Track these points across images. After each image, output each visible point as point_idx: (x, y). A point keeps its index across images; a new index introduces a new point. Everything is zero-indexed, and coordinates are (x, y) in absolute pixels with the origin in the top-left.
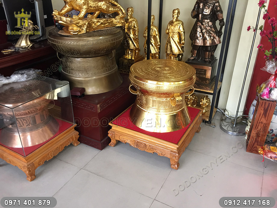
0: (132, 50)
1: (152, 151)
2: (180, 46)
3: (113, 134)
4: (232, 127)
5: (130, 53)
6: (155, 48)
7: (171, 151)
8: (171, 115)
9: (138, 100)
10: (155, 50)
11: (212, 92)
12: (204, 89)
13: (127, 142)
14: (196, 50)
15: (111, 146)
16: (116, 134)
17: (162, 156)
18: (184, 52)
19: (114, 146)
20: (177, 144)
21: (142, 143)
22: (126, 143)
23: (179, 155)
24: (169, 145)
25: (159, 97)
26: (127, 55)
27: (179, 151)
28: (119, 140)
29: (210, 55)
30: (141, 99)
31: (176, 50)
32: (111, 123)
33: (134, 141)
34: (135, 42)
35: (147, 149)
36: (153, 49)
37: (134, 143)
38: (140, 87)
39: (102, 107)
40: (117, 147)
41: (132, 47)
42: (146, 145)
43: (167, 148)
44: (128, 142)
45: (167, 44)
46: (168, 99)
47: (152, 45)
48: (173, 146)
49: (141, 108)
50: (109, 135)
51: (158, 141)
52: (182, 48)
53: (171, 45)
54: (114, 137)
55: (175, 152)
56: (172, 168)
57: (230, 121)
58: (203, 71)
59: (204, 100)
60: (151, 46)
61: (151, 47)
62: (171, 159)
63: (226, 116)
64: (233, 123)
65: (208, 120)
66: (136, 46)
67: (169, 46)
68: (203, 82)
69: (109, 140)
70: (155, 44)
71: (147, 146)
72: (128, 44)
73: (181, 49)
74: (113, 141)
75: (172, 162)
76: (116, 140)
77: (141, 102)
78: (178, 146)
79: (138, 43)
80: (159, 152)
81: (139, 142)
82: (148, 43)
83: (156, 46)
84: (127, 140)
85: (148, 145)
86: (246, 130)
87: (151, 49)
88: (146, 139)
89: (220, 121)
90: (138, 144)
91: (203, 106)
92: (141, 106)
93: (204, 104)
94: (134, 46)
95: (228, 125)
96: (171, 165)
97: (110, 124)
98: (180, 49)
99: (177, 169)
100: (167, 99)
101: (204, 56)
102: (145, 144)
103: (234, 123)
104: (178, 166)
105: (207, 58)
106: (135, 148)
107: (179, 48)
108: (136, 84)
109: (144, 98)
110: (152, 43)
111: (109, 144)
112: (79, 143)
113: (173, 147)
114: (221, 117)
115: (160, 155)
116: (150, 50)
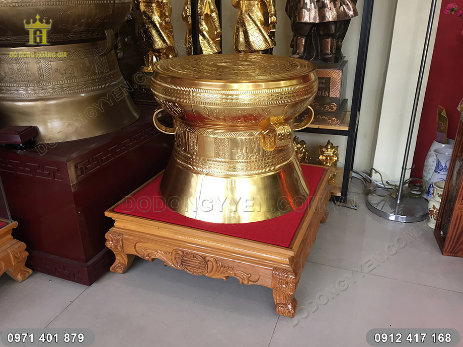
0: (158, 51)
1: (222, 273)
2: (266, 31)
3: (118, 241)
4: (393, 206)
5: (155, 59)
6: (211, 42)
7: (275, 269)
8: (264, 177)
9: (178, 146)
10: (212, 48)
11: (346, 128)
12: (328, 124)
13: (157, 257)
14: (302, 35)
15: (115, 272)
16: (127, 240)
17: (251, 285)
18: (275, 45)
19: (124, 273)
20: (288, 246)
21: (195, 256)
22: (153, 259)
23: (296, 276)
24: (267, 253)
25: (233, 128)
26: (149, 66)
27: (295, 266)
28: (135, 253)
29: (335, 44)
30: (185, 144)
31: (258, 40)
32: (113, 211)
33: (174, 253)
34: (165, 33)
35: (209, 270)
36: (207, 44)
37: (173, 258)
38: (180, 105)
39: (81, 169)
40: (133, 274)
41: (159, 44)
42: (207, 259)
43: (261, 261)
44: (159, 255)
45: (238, 30)
46: (256, 133)
47: (203, 36)
48: (279, 254)
49: (185, 165)
50: (109, 244)
51: (238, 245)
52: (272, 35)
53: (246, 29)
54: (122, 247)
55: (284, 271)
56: (279, 315)
57: (385, 193)
58: (324, 81)
59: (327, 149)
60: (201, 38)
61: (201, 41)
62: (274, 291)
63: (376, 183)
64: (394, 197)
65: (339, 194)
66: (167, 41)
67: (241, 34)
68: (325, 108)
69: (110, 257)
70: (209, 32)
71: (209, 263)
72: (150, 37)
73: (270, 37)
74: (121, 260)
75: (278, 299)
76: (129, 256)
77: (185, 150)
78: (291, 253)
79: (170, 33)
80: (241, 275)
81: (188, 253)
82: (195, 31)
83: (213, 39)
84: (155, 253)
85: (212, 259)
86: (431, 206)
87: (202, 45)
88: (205, 242)
89: (363, 195)
90: (184, 258)
91: (327, 163)
92: (187, 160)
93: (328, 158)
94: (164, 41)
95: (383, 202)
96: (275, 306)
97: (108, 214)
98: (267, 37)
99: (293, 316)
100: (251, 134)
101: (322, 51)
102: (204, 258)
103: (397, 197)
104: (294, 307)
105: (328, 54)
106: (178, 269)
107: (265, 34)
108: (169, 98)
109: (192, 138)
110: (205, 33)
111: (111, 269)
112: (31, 271)
113: (279, 256)
114: (365, 187)
115: (246, 282)
116: (198, 48)
